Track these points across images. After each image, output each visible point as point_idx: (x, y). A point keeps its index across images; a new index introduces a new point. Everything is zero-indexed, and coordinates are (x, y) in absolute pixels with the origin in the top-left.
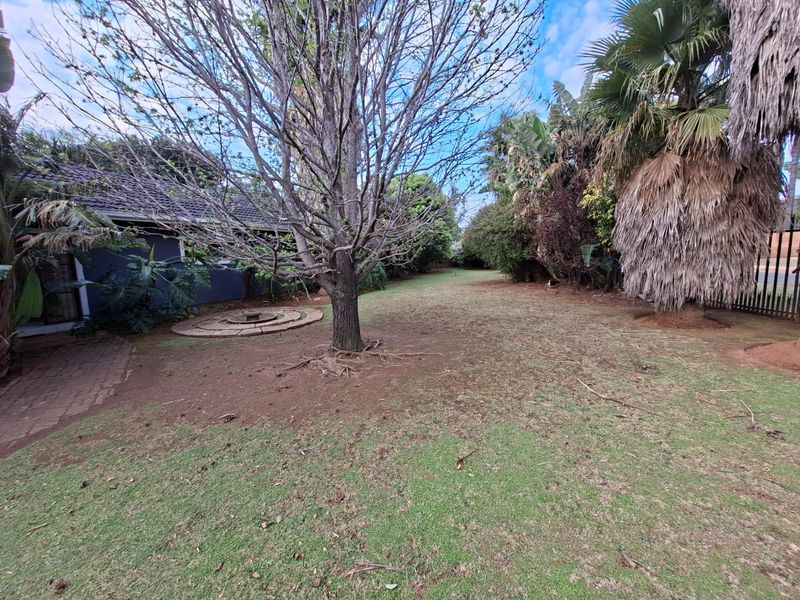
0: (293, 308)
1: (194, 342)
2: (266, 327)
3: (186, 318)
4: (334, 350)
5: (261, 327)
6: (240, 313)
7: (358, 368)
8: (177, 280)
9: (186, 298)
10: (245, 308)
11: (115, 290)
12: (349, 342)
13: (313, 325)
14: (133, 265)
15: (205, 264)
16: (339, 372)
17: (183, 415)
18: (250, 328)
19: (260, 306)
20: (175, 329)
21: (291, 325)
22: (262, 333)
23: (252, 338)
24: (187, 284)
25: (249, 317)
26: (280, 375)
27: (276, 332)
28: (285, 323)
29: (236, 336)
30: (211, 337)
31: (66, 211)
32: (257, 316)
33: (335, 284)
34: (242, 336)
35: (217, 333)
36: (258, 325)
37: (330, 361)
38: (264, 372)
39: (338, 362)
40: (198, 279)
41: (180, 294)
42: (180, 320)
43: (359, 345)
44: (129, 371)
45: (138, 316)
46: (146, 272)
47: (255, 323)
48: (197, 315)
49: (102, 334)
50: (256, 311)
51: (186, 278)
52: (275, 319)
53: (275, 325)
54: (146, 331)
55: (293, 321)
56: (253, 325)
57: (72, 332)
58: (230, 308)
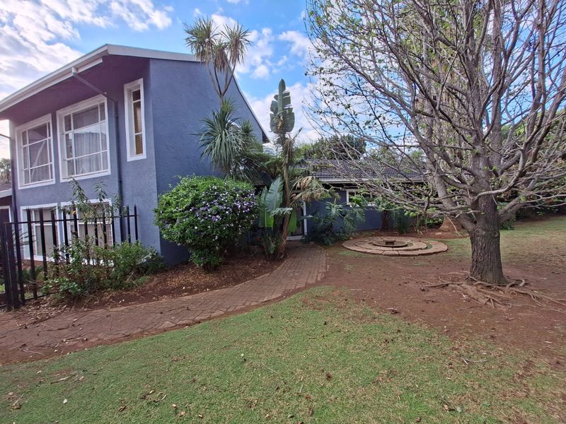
0: (419, 239)
1: (357, 254)
2: (401, 251)
3: (349, 239)
4: (472, 280)
5: (397, 251)
6: (379, 239)
7: (505, 302)
8: (347, 216)
9: (352, 227)
10: (382, 236)
11: (319, 221)
12: (490, 275)
13: (439, 254)
14: (328, 208)
15: (361, 206)
16: (484, 301)
17: (364, 300)
18: (389, 251)
19: (392, 235)
20: (345, 245)
21: (420, 252)
22: (399, 255)
23: (393, 258)
24: (352, 219)
25: (387, 243)
26: (423, 290)
27: (409, 255)
28: (415, 250)
29: (381, 254)
30: (365, 253)
31: (311, 182)
32: (392, 243)
33: (475, 222)
34: (385, 255)
35: (369, 251)
36: (394, 249)
37: (471, 290)
38: (409, 284)
39: (478, 291)
40: (358, 216)
41: (348, 224)
42: (346, 240)
43: (501, 281)
44: (328, 266)
45: (327, 235)
46: (334, 211)
47: (393, 247)
48: (354, 238)
49: (312, 243)
50: (392, 239)
51: (352, 215)
52: (406, 246)
53: (407, 250)
54: (331, 244)
55: (421, 249)
56: (391, 249)
57: (301, 240)
58: (372, 235)
